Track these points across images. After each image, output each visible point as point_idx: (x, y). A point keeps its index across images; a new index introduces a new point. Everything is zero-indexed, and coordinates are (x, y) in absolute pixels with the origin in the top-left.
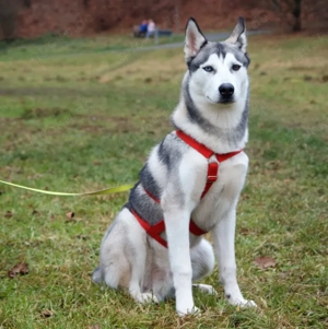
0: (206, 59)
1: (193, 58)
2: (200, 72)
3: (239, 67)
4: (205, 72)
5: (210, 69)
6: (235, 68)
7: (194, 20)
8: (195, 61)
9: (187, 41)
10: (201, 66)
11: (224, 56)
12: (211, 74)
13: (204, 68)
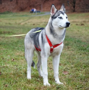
1: (54, 15)
5: (61, 18)
7: (54, 5)
8: (55, 16)
9: (51, 11)
10: (57, 17)
11: (64, 15)
13: (59, 18)
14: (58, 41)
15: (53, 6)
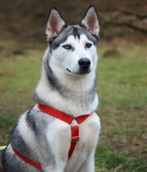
0: (65, 39)
1: (55, 38)
2: (60, 50)
3: (91, 45)
4: (64, 50)
5: (69, 47)
6: (88, 46)
7: (56, 9)
9: (49, 26)
10: (61, 45)
11: (79, 38)
12: (70, 51)
13: (64, 47)
14: (81, 107)
15: (54, 12)
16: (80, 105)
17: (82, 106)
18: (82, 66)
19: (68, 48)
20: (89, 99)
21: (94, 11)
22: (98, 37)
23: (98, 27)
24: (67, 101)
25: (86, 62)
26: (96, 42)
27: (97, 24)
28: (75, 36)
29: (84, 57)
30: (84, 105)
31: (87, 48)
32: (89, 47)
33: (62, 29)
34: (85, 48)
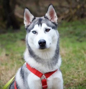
0: (33, 27)
1: (28, 26)
9: (25, 19)
13: (32, 32)
16: (48, 67)
17: (49, 67)
18: (40, 45)
19: (34, 33)
20: (53, 63)
21: (53, 7)
22: (57, 24)
23: (57, 17)
24: (39, 64)
25: (42, 42)
26: (55, 27)
27: (55, 15)
28: (39, 25)
29: (42, 39)
30: (50, 67)
31: (46, 32)
32: (48, 31)
33: (32, 21)
34: (45, 32)
